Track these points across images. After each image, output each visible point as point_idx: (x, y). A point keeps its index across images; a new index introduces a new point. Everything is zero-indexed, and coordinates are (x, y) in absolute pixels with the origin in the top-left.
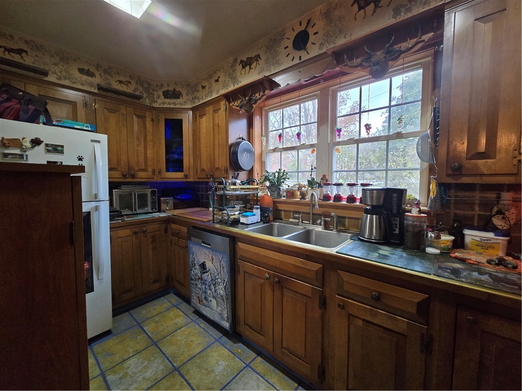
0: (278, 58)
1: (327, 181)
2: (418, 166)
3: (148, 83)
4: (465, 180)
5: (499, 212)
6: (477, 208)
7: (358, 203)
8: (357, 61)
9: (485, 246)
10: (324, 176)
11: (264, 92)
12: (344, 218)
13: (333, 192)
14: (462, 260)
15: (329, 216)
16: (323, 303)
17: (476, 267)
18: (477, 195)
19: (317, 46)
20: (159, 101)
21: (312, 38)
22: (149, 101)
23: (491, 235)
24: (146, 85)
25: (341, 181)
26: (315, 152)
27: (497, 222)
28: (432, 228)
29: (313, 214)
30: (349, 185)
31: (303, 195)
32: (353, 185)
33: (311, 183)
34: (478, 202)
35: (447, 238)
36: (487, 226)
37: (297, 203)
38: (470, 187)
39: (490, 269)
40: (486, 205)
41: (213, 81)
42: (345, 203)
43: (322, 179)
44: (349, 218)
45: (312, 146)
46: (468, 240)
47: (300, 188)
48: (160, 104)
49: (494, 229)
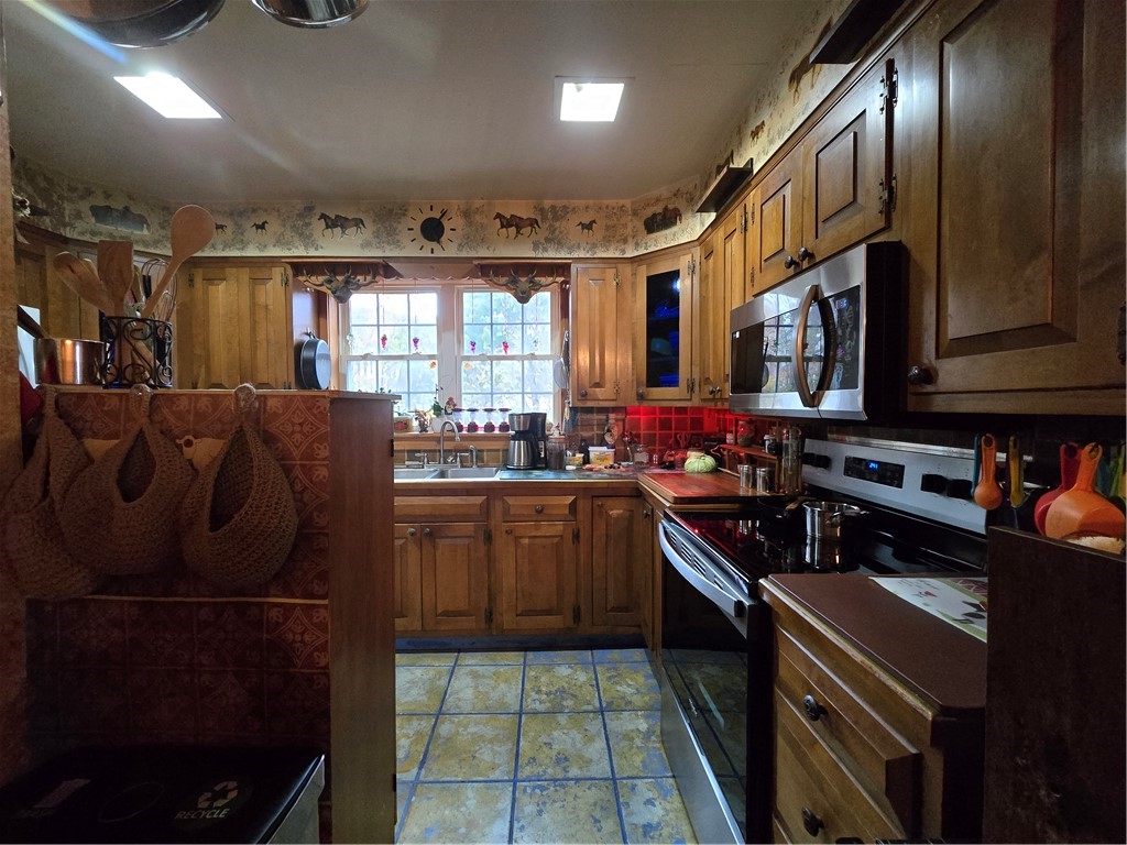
0: (398, 238)
1: (455, 405)
2: (551, 390)
3: (46, 179)
4: (590, 404)
5: (609, 431)
6: (595, 428)
7: (497, 432)
8: (504, 280)
9: (602, 458)
10: (451, 399)
11: (374, 278)
12: (482, 451)
13: (465, 419)
14: (591, 470)
15: (466, 451)
16: (489, 538)
17: (599, 471)
18: (596, 416)
19: (455, 245)
20: (80, 225)
21: (447, 233)
22: (51, 221)
23: (605, 449)
24: (43, 184)
25: (475, 406)
26: (436, 367)
27: (608, 438)
28: (569, 448)
29: (444, 451)
30: (486, 410)
31: (423, 427)
32: (491, 410)
33: (437, 409)
34: (595, 422)
35: (580, 456)
36: (602, 443)
37: (416, 438)
38: (590, 410)
39: (607, 471)
40: (601, 425)
41: (248, 224)
42: (482, 432)
43: (448, 403)
44: (488, 450)
45: (431, 357)
46: (592, 455)
47: (420, 415)
48: (83, 234)
49: (606, 444)
